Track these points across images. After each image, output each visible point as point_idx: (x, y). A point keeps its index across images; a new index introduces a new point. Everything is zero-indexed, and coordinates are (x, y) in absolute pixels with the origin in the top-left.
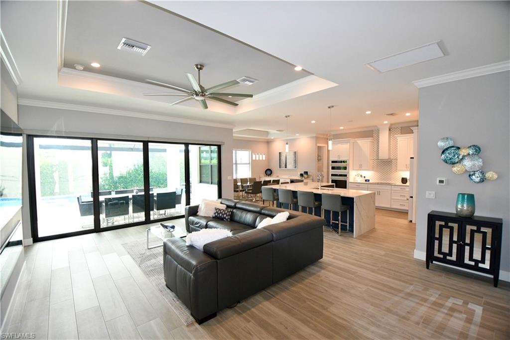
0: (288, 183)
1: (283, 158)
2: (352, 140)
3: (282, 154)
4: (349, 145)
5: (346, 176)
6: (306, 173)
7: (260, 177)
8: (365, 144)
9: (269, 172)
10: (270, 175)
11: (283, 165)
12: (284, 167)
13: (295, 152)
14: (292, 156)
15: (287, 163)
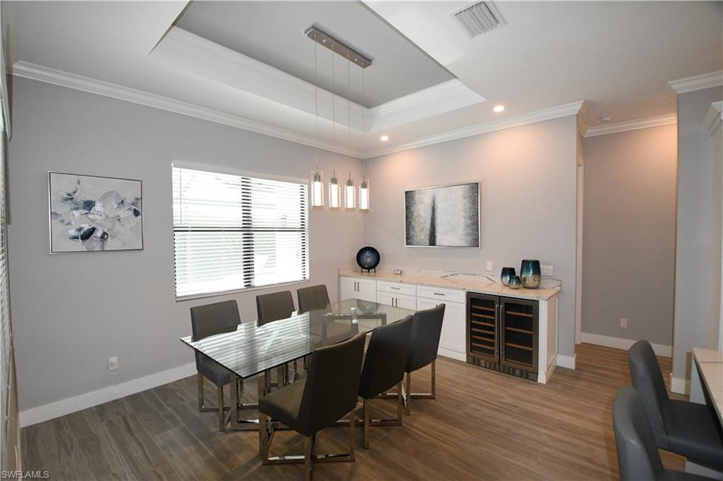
1: (422, 212)
3: (417, 197)
7: (340, 276)
10: (374, 267)
12: (432, 241)
13: (475, 188)
14: (462, 202)
15: (438, 230)
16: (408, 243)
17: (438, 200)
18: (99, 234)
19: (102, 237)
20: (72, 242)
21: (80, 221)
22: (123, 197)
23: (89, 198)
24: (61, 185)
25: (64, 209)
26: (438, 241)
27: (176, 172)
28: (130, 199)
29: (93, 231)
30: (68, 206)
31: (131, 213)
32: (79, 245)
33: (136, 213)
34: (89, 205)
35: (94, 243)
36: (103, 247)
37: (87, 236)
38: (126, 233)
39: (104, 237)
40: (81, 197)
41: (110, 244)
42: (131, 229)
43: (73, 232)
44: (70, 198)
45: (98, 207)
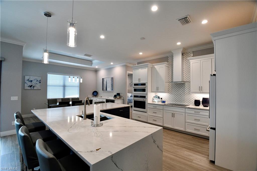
0: (104, 102)
1: (105, 83)
2: (150, 65)
4: (147, 69)
5: (144, 97)
6: (118, 94)
8: (161, 68)
9: (95, 94)
10: (96, 96)
11: (105, 89)
12: (106, 90)
13: (112, 78)
14: (110, 81)
15: (107, 87)
16: (103, 90)
17: (107, 80)
18: (33, 86)
19: (33, 87)
20: (28, 87)
21: (30, 84)
22: (38, 80)
23: (32, 80)
24: (27, 78)
25: (27, 82)
26: (107, 90)
27: (48, 75)
30: (28, 81)
31: (39, 83)
34: (31, 81)
35: (32, 88)
36: (33, 88)
37: (31, 86)
38: (38, 86)
39: (34, 87)
40: (30, 80)
41: (35, 88)
42: (39, 86)
44: (28, 80)
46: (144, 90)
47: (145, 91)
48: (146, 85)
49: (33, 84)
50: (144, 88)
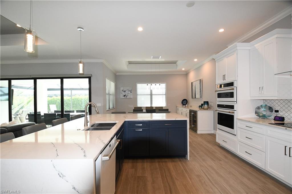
1: (193, 88)
3: (193, 84)
9: (185, 102)
11: (194, 96)
13: (200, 80)
14: (199, 85)
15: (196, 93)
17: (196, 85)
24: (122, 89)
25: (122, 92)
26: (196, 97)
28: (130, 90)
29: (125, 95)
30: (123, 92)
32: (124, 97)
33: (131, 92)
34: (125, 91)
35: (126, 97)
37: (125, 96)
38: (130, 95)
39: (127, 96)
40: (124, 90)
41: (128, 97)
43: (123, 95)
45: (126, 92)
46: (231, 95)
47: (233, 97)
48: (235, 85)
49: (126, 93)
50: (231, 91)
